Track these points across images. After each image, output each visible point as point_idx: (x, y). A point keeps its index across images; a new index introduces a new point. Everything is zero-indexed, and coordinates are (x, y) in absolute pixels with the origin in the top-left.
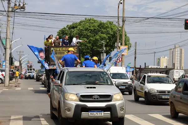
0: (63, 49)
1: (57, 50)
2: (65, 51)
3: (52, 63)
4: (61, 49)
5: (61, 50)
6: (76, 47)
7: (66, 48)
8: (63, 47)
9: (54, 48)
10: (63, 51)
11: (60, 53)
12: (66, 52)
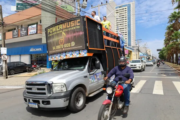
0: (60, 27)
1: (53, 31)
2: (62, 30)
3: (50, 52)
4: (57, 28)
5: (57, 30)
6: (79, 20)
7: (63, 24)
8: (59, 25)
9: (51, 29)
10: (59, 30)
11: (58, 35)
12: (64, 32)
